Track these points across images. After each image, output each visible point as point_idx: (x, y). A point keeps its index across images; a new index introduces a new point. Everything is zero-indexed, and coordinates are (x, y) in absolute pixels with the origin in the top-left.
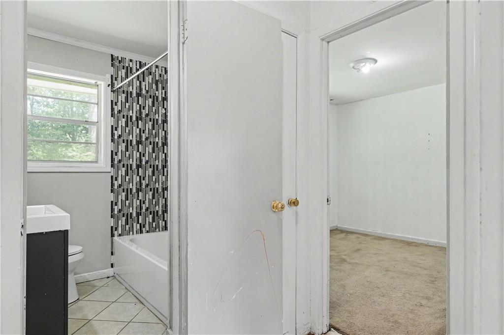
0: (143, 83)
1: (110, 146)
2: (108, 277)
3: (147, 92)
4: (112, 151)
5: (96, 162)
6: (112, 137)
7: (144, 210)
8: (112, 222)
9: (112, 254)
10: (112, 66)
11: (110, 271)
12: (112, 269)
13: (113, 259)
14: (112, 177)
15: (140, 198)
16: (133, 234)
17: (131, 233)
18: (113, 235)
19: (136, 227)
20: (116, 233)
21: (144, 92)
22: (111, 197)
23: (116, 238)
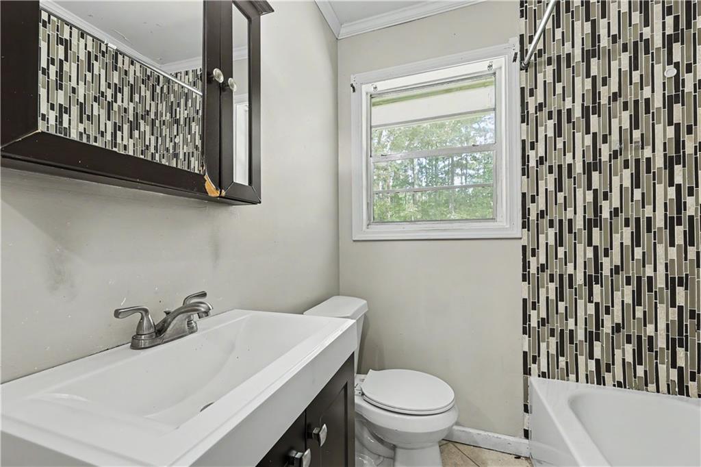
0: (603, 23)
1: (520, 184)
2: (518, 457)
3: (614, 39)
4: (524, 195)
5: (493, 219)
6: (524, 164)
7: (607, 329)
8: (525, 343)
9: (526, 409)
10: (522, 16)
11: (523, 446)
12: (526, 441)
13: (527, 421)
14: (524, 248)
15: (597, 298)
16: (577, 381)
17: (572, 377)
18: (527, 371)
19: (586, 365)
20: (534, 367)
21: (604, 42)
22: (524, 290)
23: (534, 379)
